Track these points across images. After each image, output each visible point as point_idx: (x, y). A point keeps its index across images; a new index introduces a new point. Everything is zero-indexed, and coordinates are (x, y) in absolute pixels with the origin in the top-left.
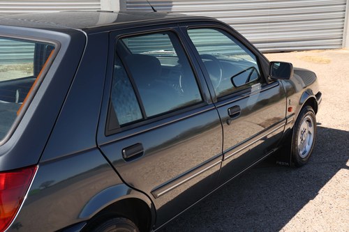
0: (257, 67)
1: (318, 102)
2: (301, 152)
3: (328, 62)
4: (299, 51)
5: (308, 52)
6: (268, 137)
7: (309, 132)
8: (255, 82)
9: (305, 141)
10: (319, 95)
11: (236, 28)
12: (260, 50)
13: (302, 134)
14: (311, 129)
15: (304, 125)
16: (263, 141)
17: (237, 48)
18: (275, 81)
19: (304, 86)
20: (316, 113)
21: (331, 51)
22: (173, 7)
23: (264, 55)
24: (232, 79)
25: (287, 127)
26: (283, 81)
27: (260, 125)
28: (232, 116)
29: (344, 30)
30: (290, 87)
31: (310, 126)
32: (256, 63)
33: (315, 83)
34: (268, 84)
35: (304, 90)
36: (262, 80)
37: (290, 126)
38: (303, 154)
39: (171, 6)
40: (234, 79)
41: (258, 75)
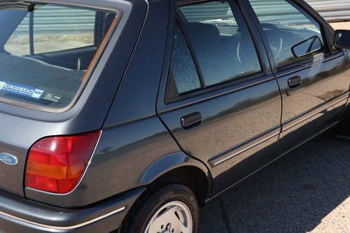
0: (320, 36)
6: (328, 110)
8: (317, 52)
12: (325, 19)
16: (322, 114)
17: (302, 17)
18: (339, 50)
23: (331, 24)
24: (292, 49)
26: (348, 50)
27: (319, 97)
28: (291, 87)
32: (319, 32)
34: (331, 54)
36: (326, 49)
40: (294, 49)
41: (321, 44)
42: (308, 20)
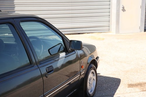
0: (63, 43)
1: (97, 62)
2: (89, 91)
3: (103, 39)
4: (88, 33)
5: (93, 34)
6: (71, 83)
7: (94, 79)
8: (62, 52)
9: (91, 85)
10: (97, 58)
11: (48, 20)
12: (63, 33)
13: (90, 81)
14: (95, 78)
15: (91, 76)
17: (50, 32)
18: (73, 51)
19: (90, 53)
20: (97, 68)
21: (104, 33)
22: (16, 8)
23: (66, 35)
24: (49, 50)
25: (81, 77)
26: (77, 51)
27: (67, 76)
28: (48, 72)
29: (110, 22)
30: (83, 54)
31: (94, 76)
32: (62, 40)
33: (95, 52)
34: (69, 53)
35: (90, 55)
36: (66, 50)
37: (83, 76)
38: (91, 92)
39: (14, 7)
40: (50, 50)
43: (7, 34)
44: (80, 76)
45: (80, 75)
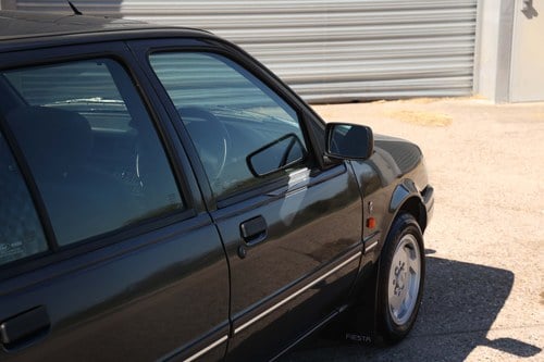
0: (300, 134)
2: (395, 314)
3: (447, 123)
5: (407, 102)
6: (328, 282)
7: (411, 270)
9: (402, 290)
10: (427, 191)
11: (251, 50)
12: (303, 97)
13: (397, 275)
14: (416, 264)
15: (400, 256)
16: (316, 291)
17: (258, 93)
18: (337, 162)
19: (399, 172)
20: (423, 228)
23: (314, 108)
24: (248, 160)
25: (365, 261)
26: (354, 163)
27: (310, 255)
28: (248, 239)
29: (475, 58)
31: (413, 257)
32: (297, 125)
33: (419, 167)
34: (322, 171)
35: (399, 182)
36: (310, 160)
37: (371, 258)
38: (401, 316)
40: (252, 160)
41: (303, 150)
42: (269, 100)
43: (99, 99)
44: (360, 257)
45: (363, 253)
